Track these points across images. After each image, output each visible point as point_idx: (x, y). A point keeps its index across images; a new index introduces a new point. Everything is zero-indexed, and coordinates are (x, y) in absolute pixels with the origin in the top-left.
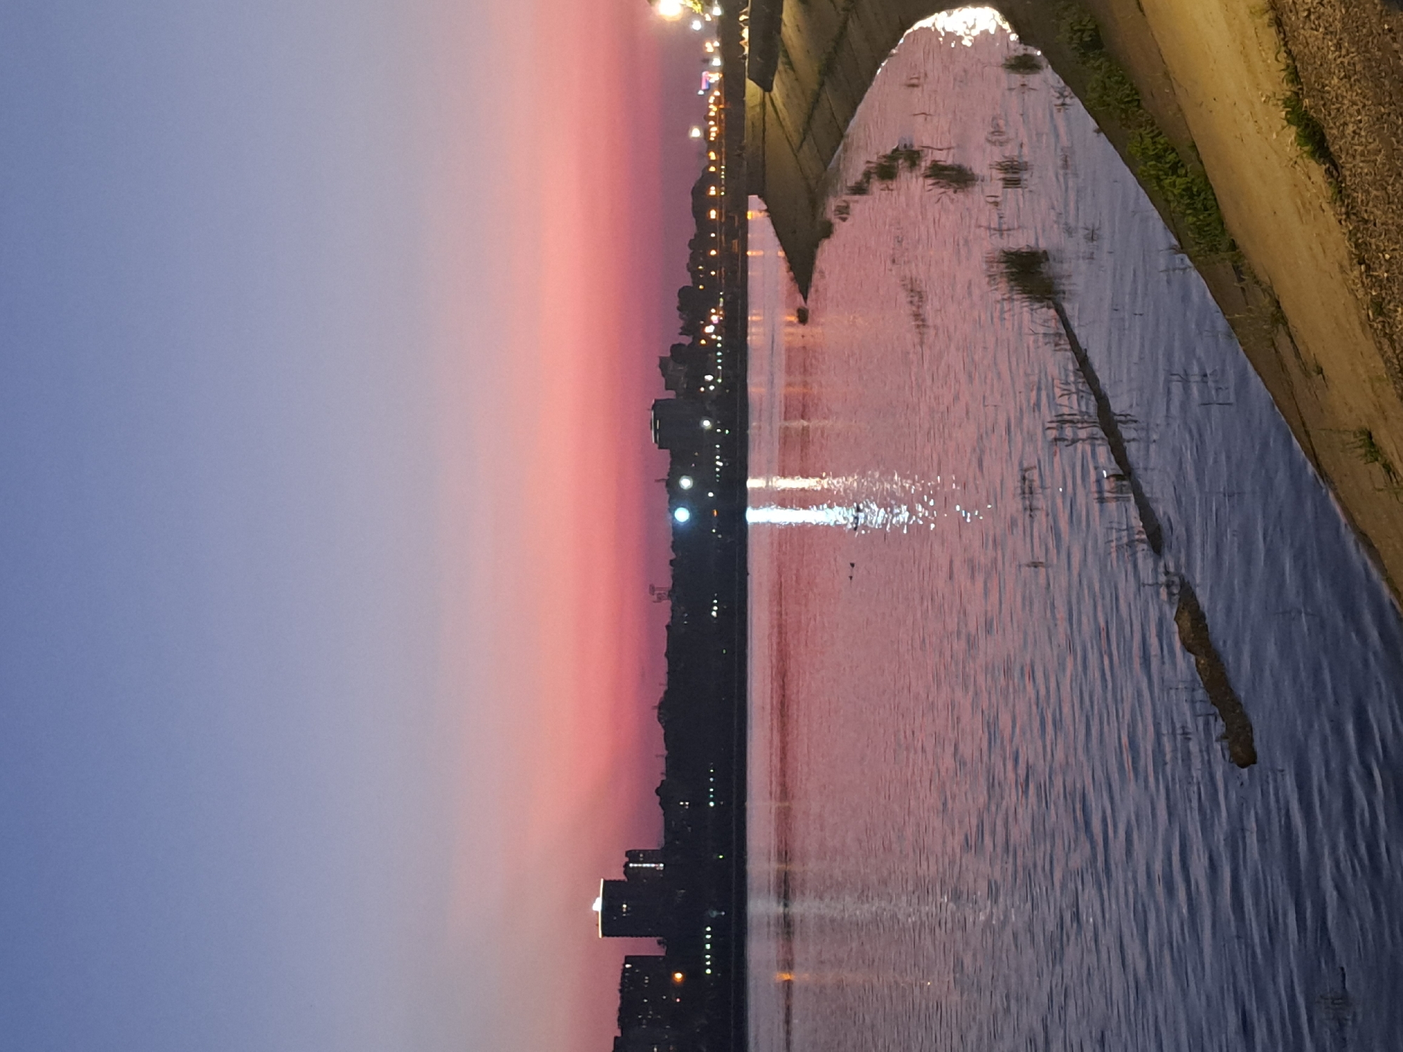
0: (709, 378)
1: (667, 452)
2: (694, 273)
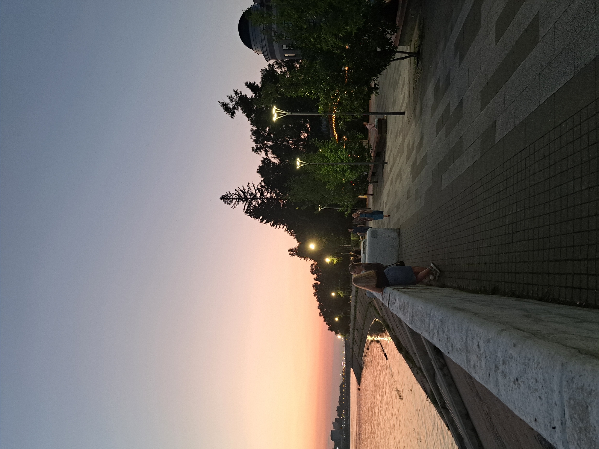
0: (342, 425)
1: (334, 442)
2: (340, 403)
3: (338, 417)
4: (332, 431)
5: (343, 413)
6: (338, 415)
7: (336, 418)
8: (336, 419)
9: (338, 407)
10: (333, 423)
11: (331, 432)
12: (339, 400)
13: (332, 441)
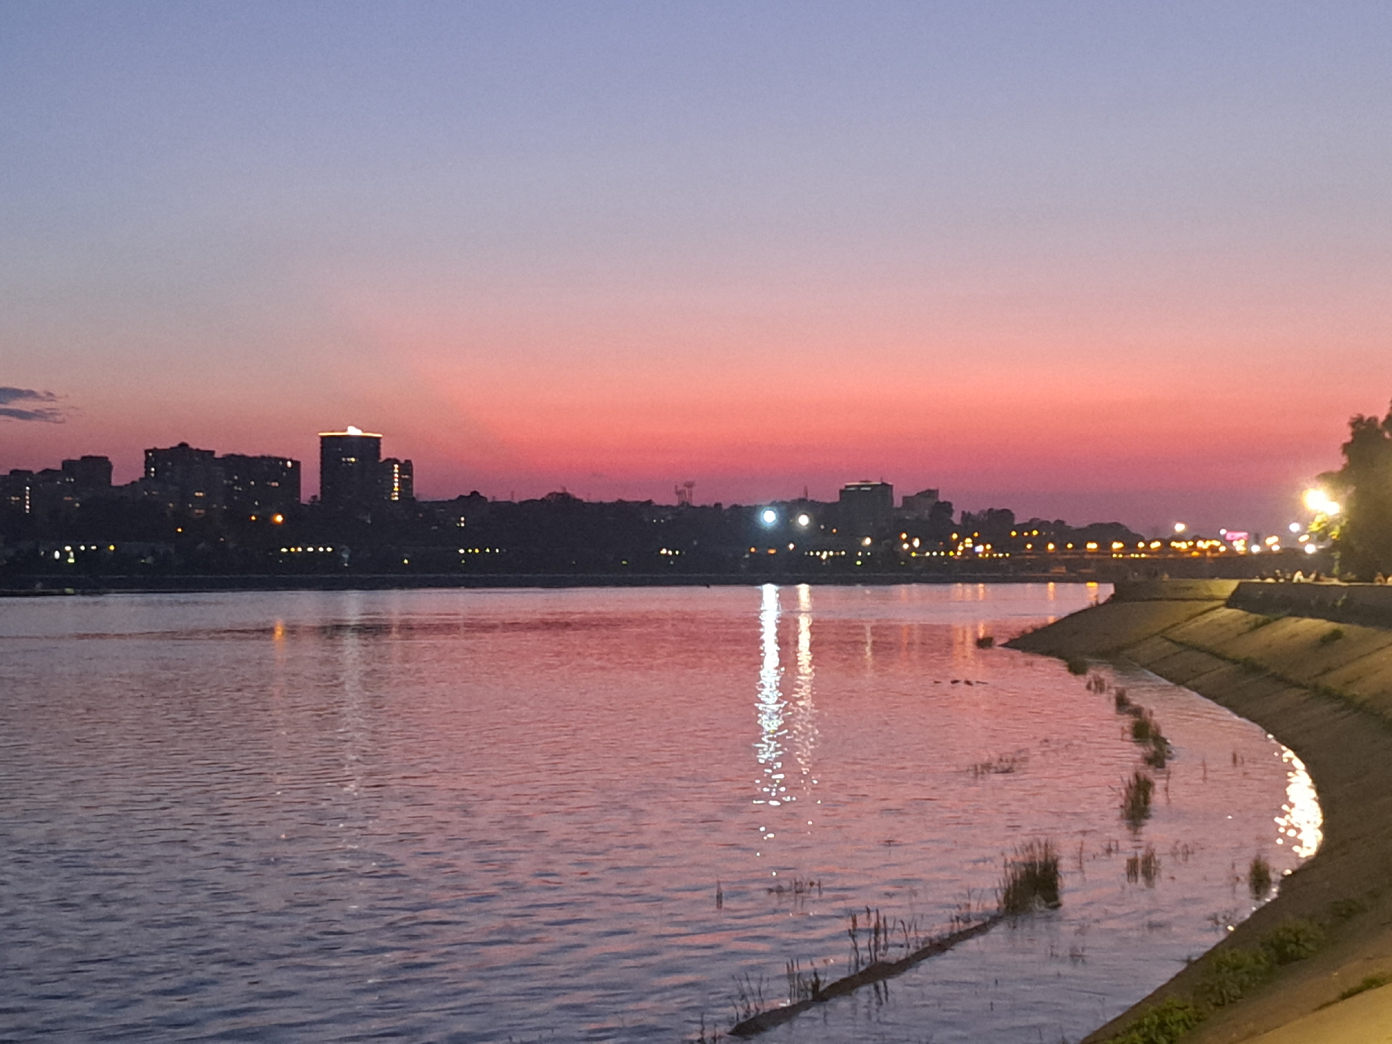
0: (916, 543)
1: (837, 499)
2: (1029, 526)
3: (956, 519)
4: (885, 488)
5: (975, 544)
6: (966, 517)
7: (954, 507)
8: (947, 507)
9: (1006, 515)
10: (931, 493)
11: (884, 484)
12: (1048, 522)
13: (841, 491)
